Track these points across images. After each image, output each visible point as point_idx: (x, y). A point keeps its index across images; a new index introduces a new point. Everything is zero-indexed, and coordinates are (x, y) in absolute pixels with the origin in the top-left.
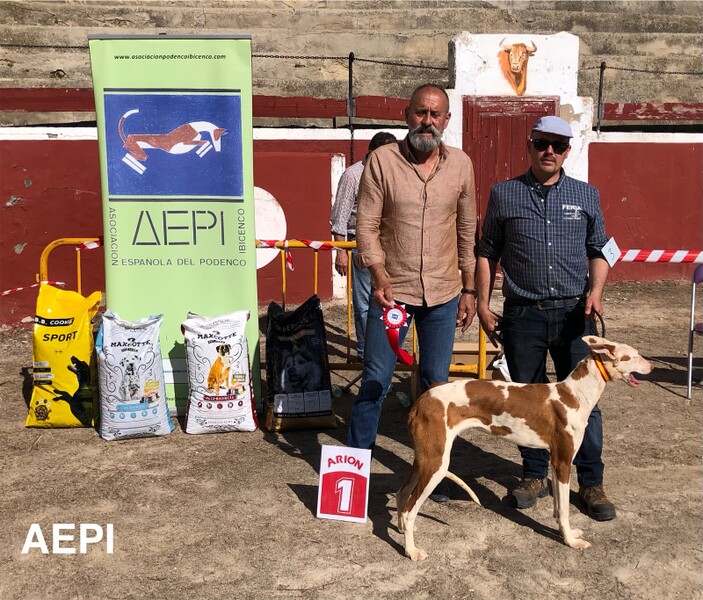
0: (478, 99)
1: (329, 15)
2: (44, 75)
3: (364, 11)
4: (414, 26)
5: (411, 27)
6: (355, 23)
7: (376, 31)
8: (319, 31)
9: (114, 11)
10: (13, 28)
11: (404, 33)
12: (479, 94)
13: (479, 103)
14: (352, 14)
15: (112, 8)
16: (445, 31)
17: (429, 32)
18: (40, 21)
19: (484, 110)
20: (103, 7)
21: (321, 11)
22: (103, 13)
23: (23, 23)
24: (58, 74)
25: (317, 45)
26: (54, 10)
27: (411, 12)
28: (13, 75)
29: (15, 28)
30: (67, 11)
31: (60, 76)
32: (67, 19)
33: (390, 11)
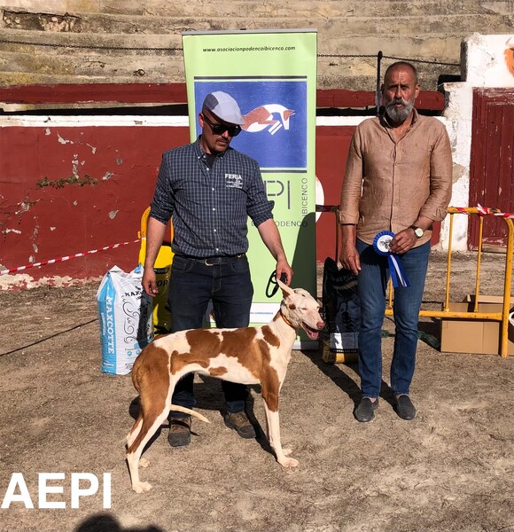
0: (487, 90)
1: (356, 22)
2: (129, 74)
3: (385, 18)
4: (428, 30)
5: (425, 31)
6: (378, 29)
7: (396, 35)
8: (349, 36)
9: (182, 21)
10: (104, 36)
11: (420, 36)
12: (487, 85)
13: (487, 94)
14: (376, 21)
15: (180, 18)
16: (455, 34)
17: (442, 35)
18: (123, 31)
19: (491, 100)
20: (173, 18)
21: (350, 19)
22: (173, 23)
23: (111, 32)
24: (139, 73)
25: (347, 47)
26: (134, 21)
27: (425, 18)
28: (105, 74)
29: (105, 36)
30: (145, 22)
31: (141, 75)
32: (145, 29)
33: (408, 17)
